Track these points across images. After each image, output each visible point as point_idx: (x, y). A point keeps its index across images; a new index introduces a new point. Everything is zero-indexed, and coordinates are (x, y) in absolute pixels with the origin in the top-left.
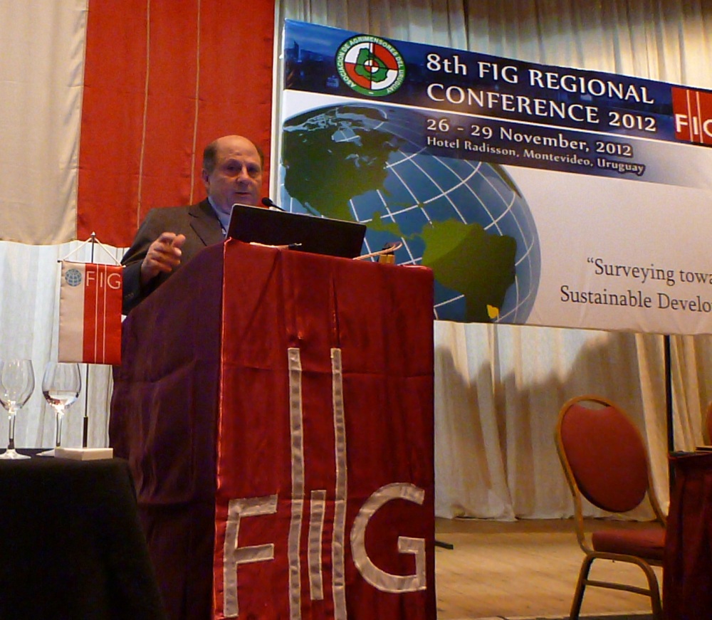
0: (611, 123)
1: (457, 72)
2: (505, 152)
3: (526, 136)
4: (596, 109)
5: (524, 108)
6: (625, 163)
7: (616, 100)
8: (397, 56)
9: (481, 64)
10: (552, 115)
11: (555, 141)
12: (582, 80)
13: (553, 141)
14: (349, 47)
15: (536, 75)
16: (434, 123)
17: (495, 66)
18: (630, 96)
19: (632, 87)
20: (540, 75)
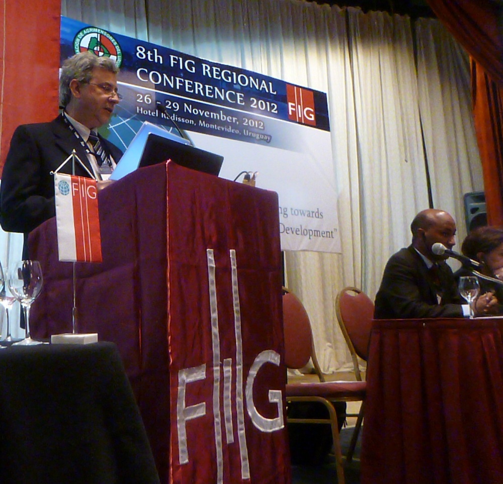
0: (252, 106)
1: (156, 61)
2: (187, 121)
3: (200, 111)
4: (243, 95)
5: (199, 91)
6: (260, 134)
7: (254, 90)
8: (116, 45)
9: (172, 57)
10: (216, 97)
11: (218, 115)
12: (234, 74)
13: (217, 116)
14: (83, 35)
15: (206, 68)
16: (141, 97)
17: (181, 59)
18: (263, 88)
19: (264, 82)
20: (209, 68)
